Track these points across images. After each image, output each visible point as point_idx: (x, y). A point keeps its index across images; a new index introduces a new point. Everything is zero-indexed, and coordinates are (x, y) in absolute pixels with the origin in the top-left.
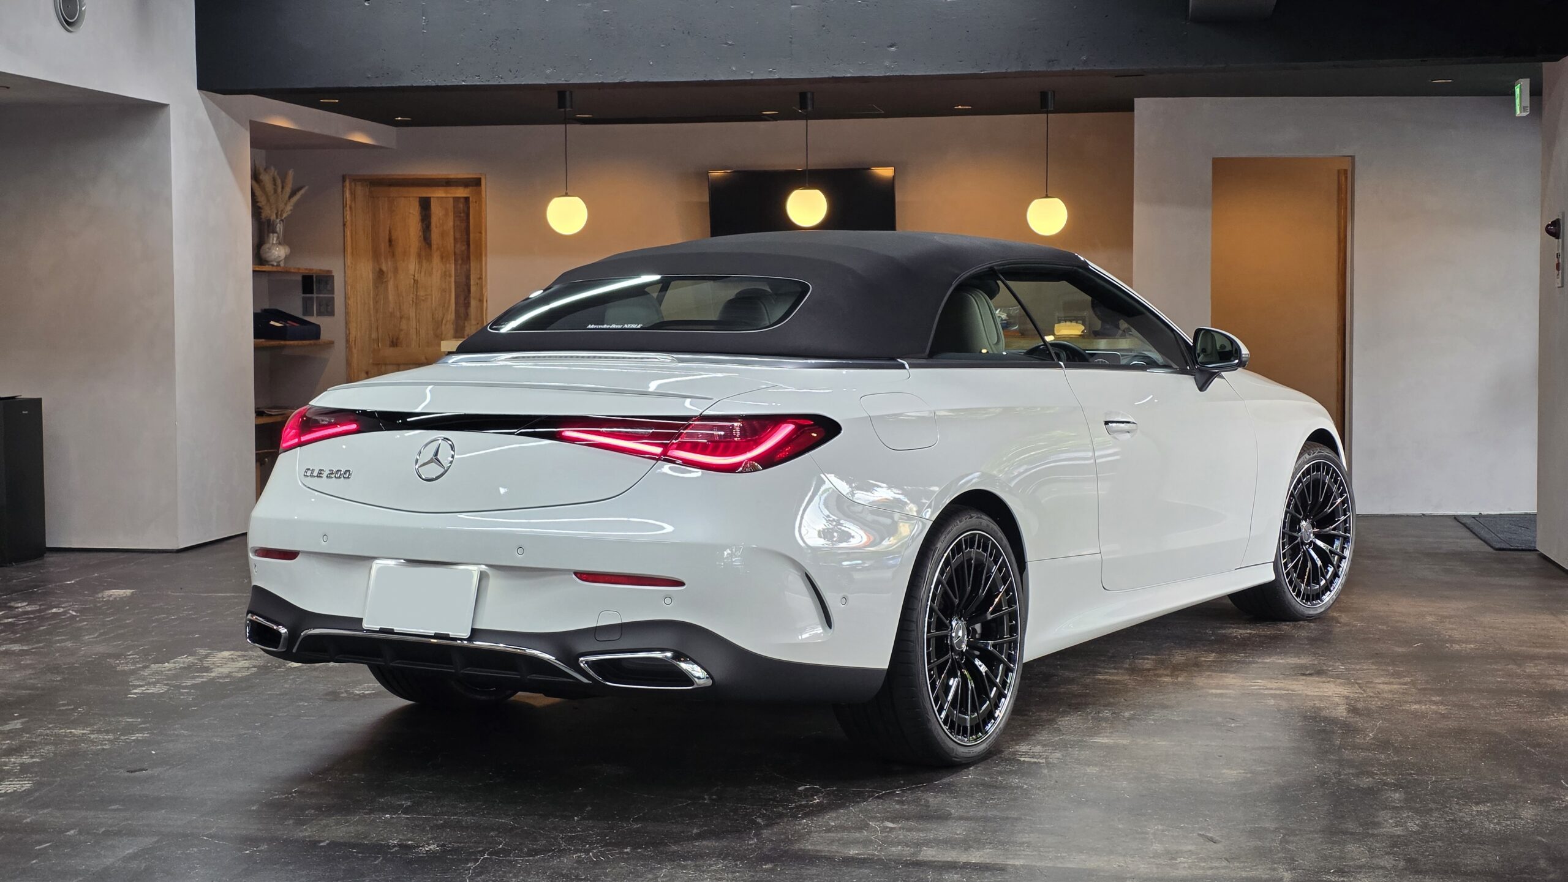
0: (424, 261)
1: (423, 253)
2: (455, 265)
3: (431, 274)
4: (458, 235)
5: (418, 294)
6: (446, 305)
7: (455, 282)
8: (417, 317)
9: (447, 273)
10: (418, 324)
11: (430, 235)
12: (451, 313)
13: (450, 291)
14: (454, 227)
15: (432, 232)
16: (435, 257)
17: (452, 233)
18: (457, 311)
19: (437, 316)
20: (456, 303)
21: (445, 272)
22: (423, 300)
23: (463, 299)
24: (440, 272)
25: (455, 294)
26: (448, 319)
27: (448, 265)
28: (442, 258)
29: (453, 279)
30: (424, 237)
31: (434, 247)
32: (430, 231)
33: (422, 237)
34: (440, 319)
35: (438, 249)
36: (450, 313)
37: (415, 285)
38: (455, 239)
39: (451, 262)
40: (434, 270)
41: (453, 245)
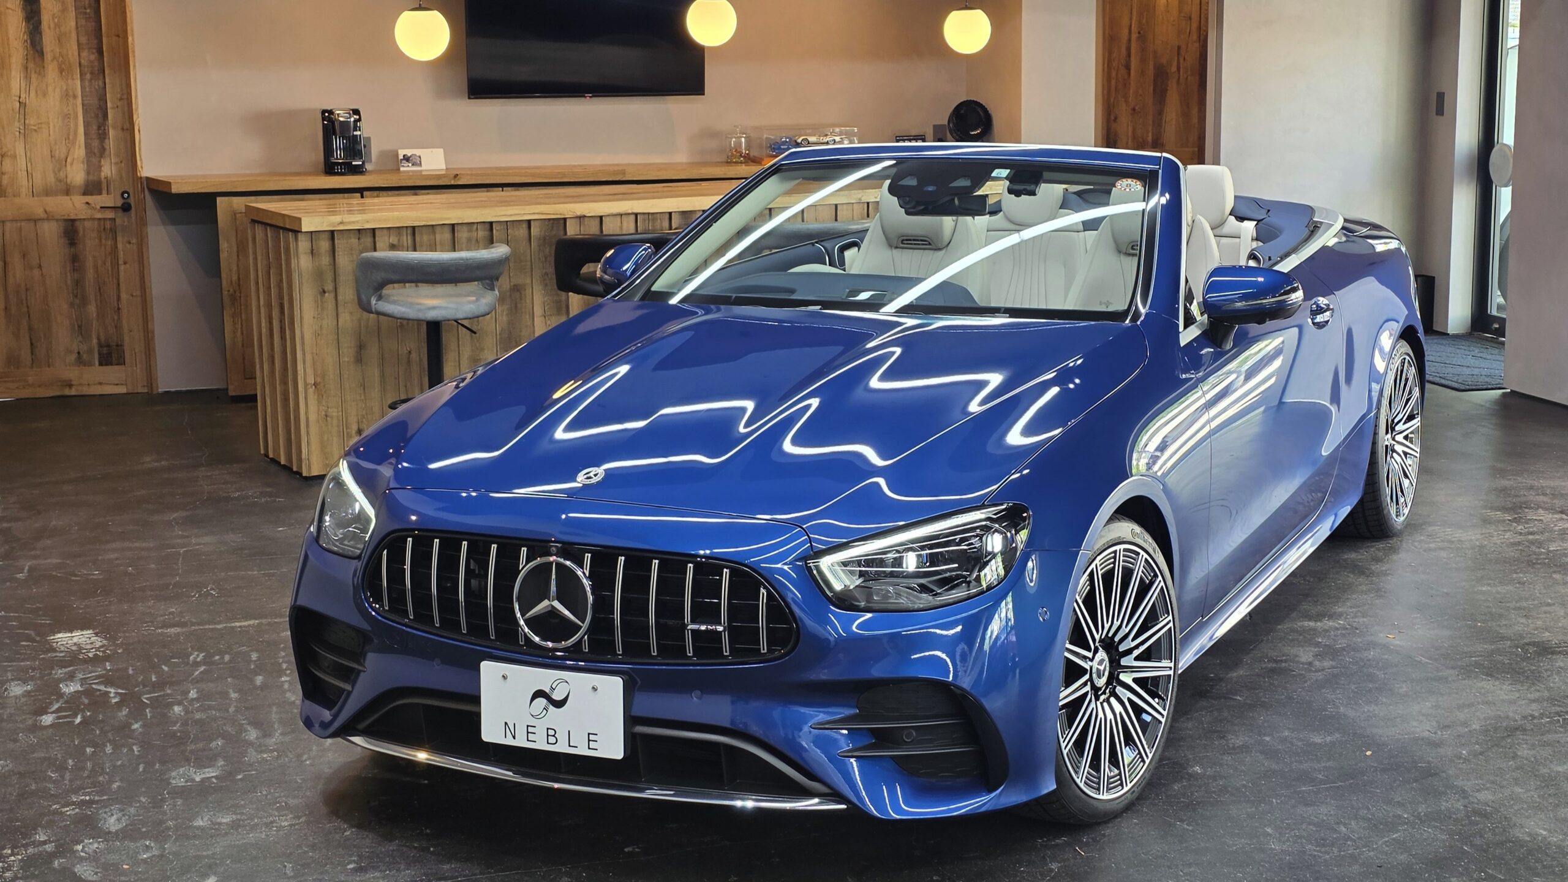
0: (33, 76)
1: (31, 65)
2: (82, 80)
3: (45, 95)
4: (83, 40)
5: (27, 122)
6: (71, 137)
7: (83, 105)
8: (28, 154)
9: (71, 93)
10: (29, 165)
11: (41, 38)
12: (79, 146)
13: (76, 117)
14: (77, 28)
15: (43, 34)
16: (50, 69)
17: (74, 35)
18: (88, 146)
19: (57, 152)
20: (86, 134)
21: (67, 90)
22: (35, 130)
23: (95, 127)
24: (58, 90)
25: (84, 122)
26: (76, 157)
27: (70, 81)
28: (61, 71)
29: (79, 101)
30: (32, 43)
31: (48, 56)
32: (41, 34)
33: (29, 41)
34: (63, 156)
35: (54, 58)
36: (77, 147)
37: (22, 111)
38: (79, 45)
39: (75, 76)
40: (50, 89)
41: (76, 53)
